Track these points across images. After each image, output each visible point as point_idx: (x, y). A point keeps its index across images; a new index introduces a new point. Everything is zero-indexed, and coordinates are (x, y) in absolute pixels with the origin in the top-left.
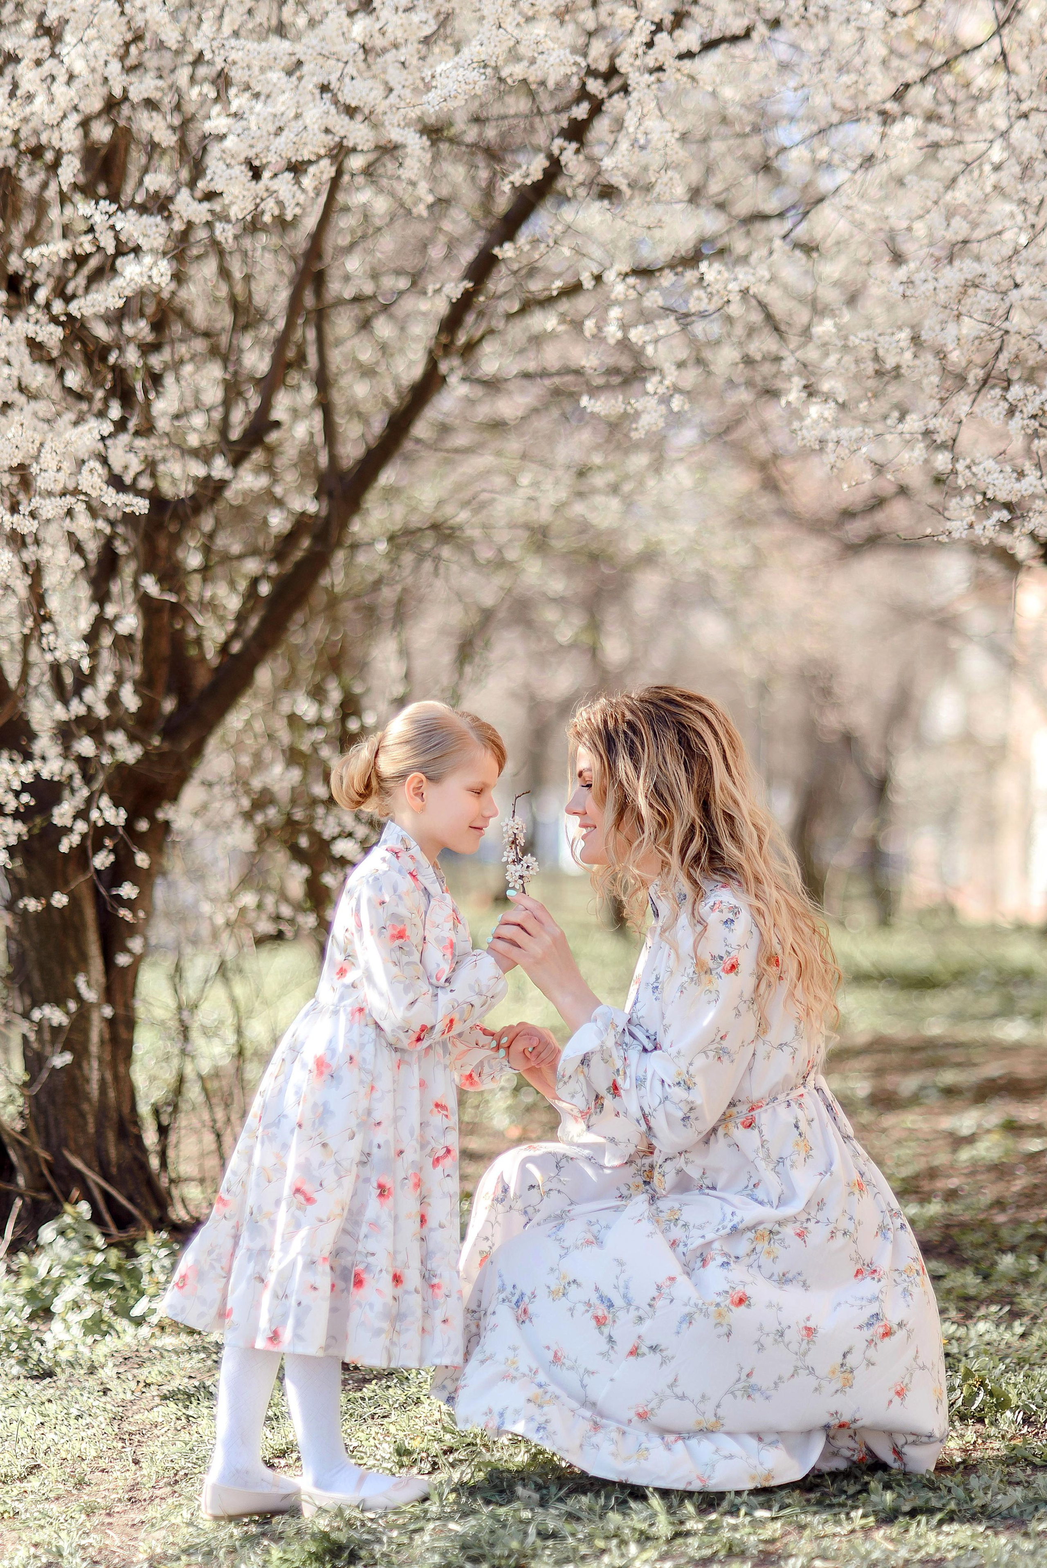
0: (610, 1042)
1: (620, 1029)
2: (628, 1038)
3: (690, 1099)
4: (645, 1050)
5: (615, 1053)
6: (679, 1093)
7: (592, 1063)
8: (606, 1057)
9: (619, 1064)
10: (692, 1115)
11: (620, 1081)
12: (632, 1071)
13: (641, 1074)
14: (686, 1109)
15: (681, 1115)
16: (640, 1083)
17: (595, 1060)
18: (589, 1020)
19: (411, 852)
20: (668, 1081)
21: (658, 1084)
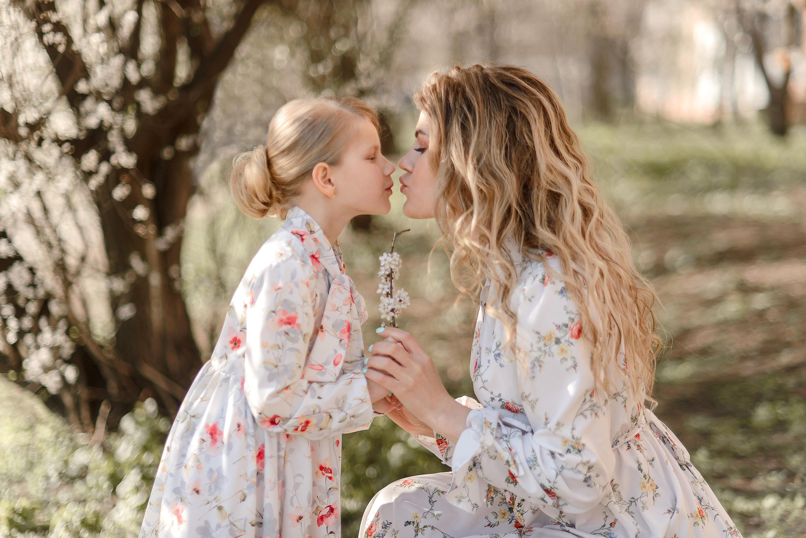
0: (489, 440)
1: (494, 425)
2: (505, 430)
3: (585, 459)
4: (524, 433)
5: (499, 448)
6: (573, 458)
7: (483, 464)
8: (493, 453)
9: (506, 456)
10: (593, 474)
11: (514, 471)
12: (521, 458)
13: (530, 455)
14: (584, 470)
15: (581, 477)
16: (532, 463)
17: (485, 461)
18: (465, 428)
19: (316, 235)
20: (556, 450)
21: (549, 458)
